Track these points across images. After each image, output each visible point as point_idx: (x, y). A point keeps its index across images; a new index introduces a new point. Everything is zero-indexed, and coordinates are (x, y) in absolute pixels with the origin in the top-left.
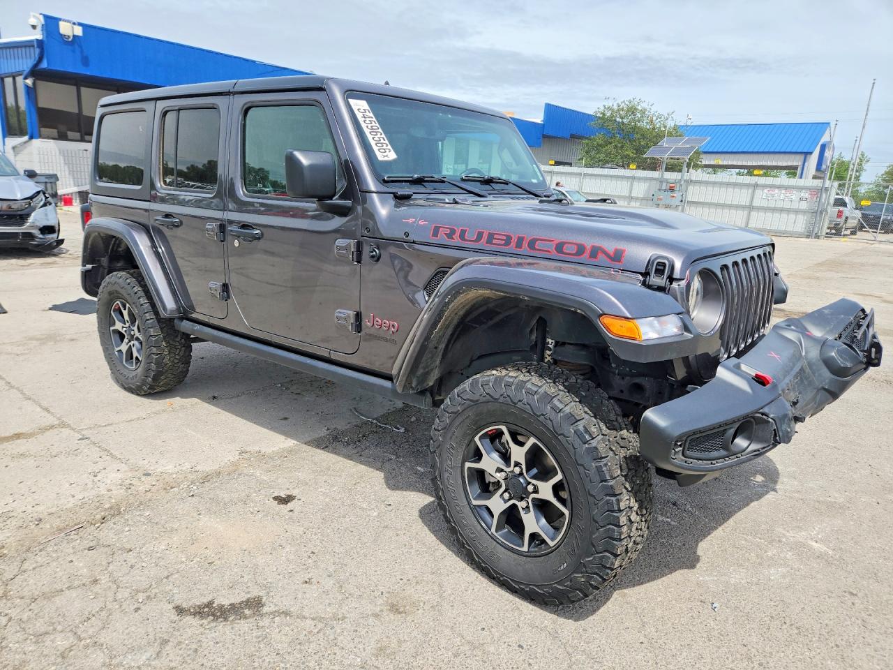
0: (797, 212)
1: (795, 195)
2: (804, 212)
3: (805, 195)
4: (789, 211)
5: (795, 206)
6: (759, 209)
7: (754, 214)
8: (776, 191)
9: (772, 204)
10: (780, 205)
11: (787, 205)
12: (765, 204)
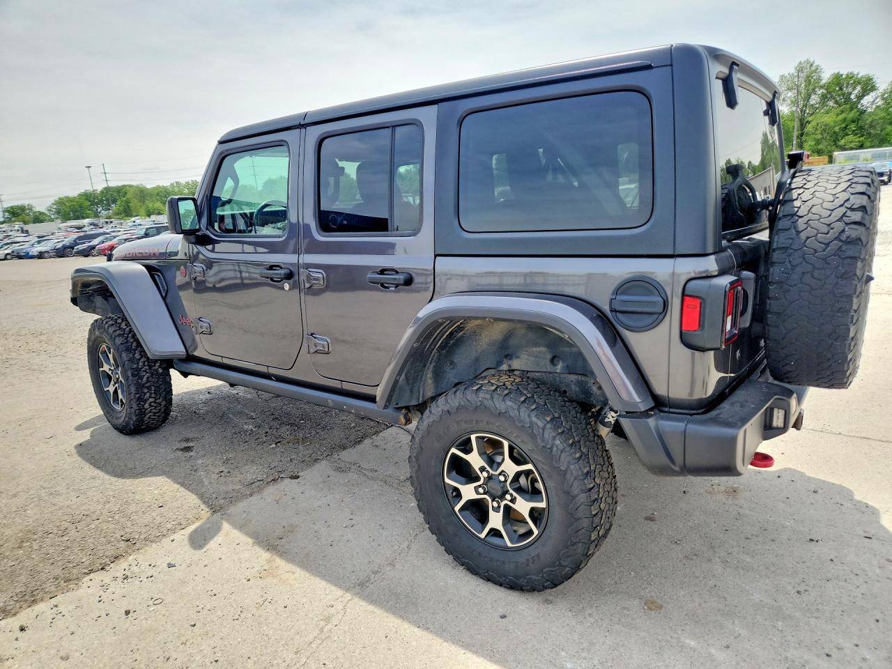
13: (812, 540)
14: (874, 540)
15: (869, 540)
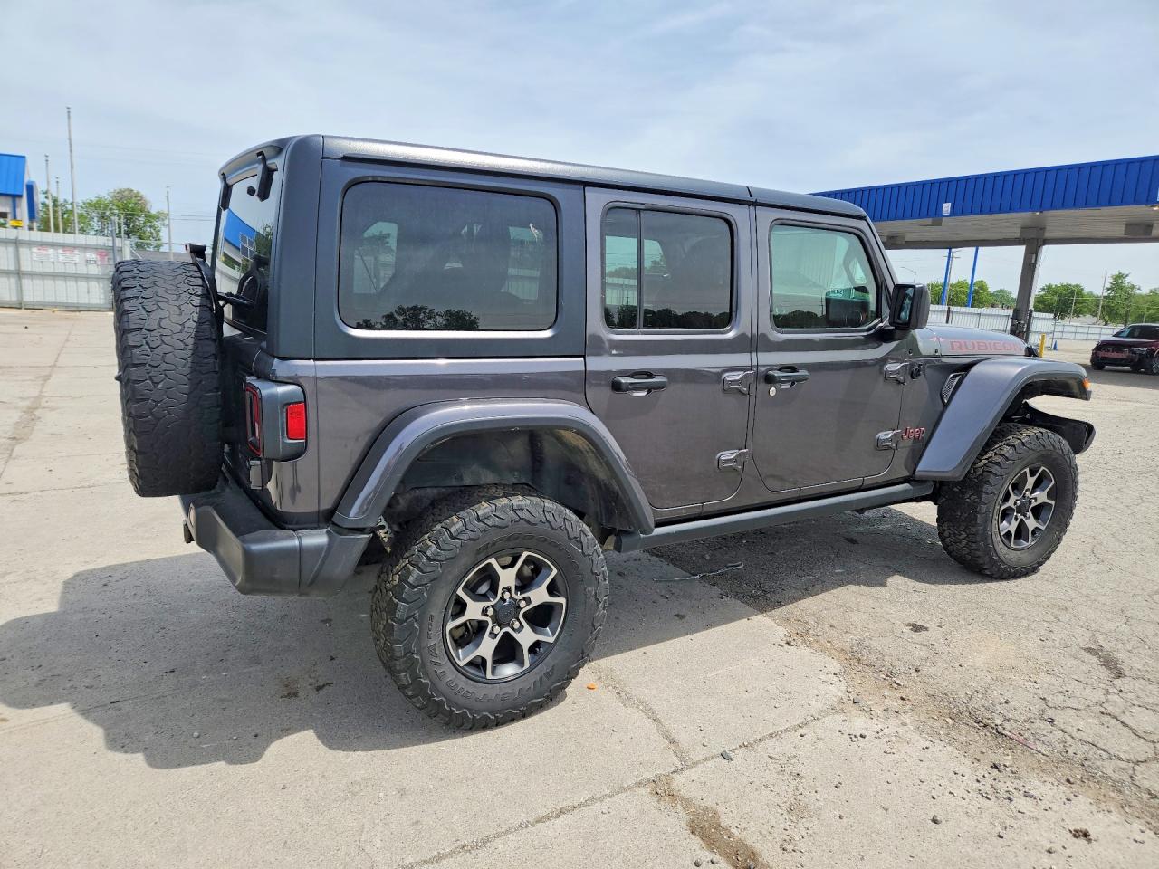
0: (87, 278)
1: (77, 256)
2: (97, 278)
3: (92, 256)
4: (76, 277)
5: (82, 270)
6: (32, 275)
7: (26, 282)
8: (51, 250)
9: (49, 269)
10: (60, 269)
11: (71, 270)
12: (38, 268)
13: (173, 671)
14: (108, 702)
15: (113, 700)
